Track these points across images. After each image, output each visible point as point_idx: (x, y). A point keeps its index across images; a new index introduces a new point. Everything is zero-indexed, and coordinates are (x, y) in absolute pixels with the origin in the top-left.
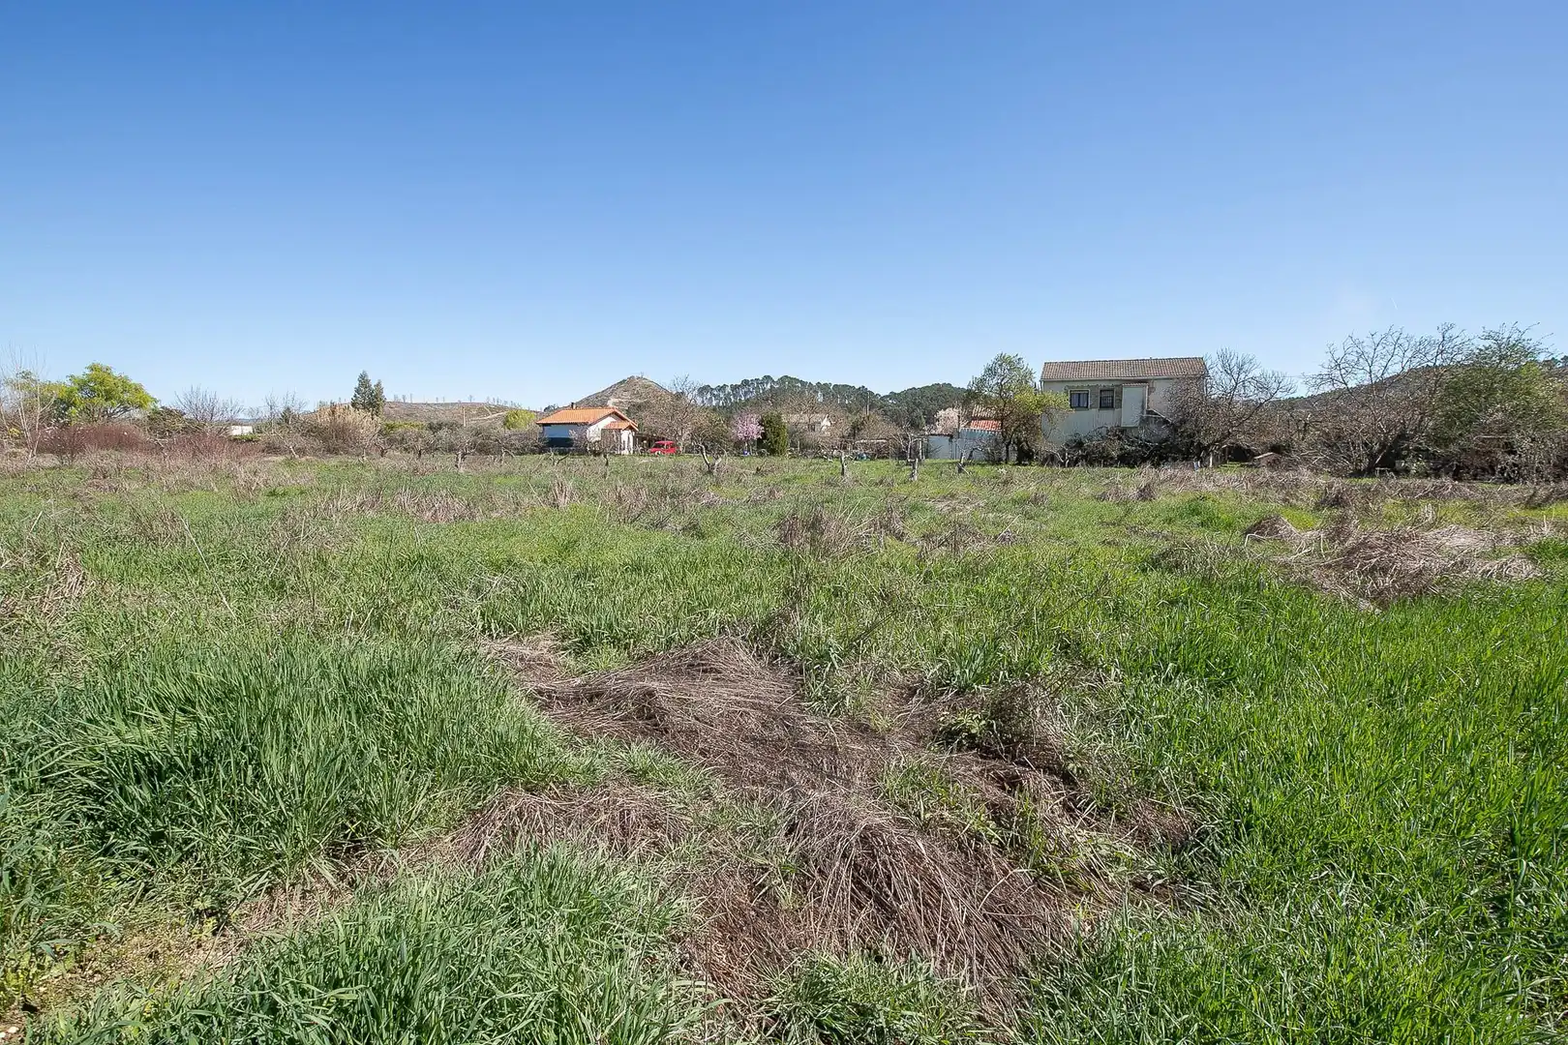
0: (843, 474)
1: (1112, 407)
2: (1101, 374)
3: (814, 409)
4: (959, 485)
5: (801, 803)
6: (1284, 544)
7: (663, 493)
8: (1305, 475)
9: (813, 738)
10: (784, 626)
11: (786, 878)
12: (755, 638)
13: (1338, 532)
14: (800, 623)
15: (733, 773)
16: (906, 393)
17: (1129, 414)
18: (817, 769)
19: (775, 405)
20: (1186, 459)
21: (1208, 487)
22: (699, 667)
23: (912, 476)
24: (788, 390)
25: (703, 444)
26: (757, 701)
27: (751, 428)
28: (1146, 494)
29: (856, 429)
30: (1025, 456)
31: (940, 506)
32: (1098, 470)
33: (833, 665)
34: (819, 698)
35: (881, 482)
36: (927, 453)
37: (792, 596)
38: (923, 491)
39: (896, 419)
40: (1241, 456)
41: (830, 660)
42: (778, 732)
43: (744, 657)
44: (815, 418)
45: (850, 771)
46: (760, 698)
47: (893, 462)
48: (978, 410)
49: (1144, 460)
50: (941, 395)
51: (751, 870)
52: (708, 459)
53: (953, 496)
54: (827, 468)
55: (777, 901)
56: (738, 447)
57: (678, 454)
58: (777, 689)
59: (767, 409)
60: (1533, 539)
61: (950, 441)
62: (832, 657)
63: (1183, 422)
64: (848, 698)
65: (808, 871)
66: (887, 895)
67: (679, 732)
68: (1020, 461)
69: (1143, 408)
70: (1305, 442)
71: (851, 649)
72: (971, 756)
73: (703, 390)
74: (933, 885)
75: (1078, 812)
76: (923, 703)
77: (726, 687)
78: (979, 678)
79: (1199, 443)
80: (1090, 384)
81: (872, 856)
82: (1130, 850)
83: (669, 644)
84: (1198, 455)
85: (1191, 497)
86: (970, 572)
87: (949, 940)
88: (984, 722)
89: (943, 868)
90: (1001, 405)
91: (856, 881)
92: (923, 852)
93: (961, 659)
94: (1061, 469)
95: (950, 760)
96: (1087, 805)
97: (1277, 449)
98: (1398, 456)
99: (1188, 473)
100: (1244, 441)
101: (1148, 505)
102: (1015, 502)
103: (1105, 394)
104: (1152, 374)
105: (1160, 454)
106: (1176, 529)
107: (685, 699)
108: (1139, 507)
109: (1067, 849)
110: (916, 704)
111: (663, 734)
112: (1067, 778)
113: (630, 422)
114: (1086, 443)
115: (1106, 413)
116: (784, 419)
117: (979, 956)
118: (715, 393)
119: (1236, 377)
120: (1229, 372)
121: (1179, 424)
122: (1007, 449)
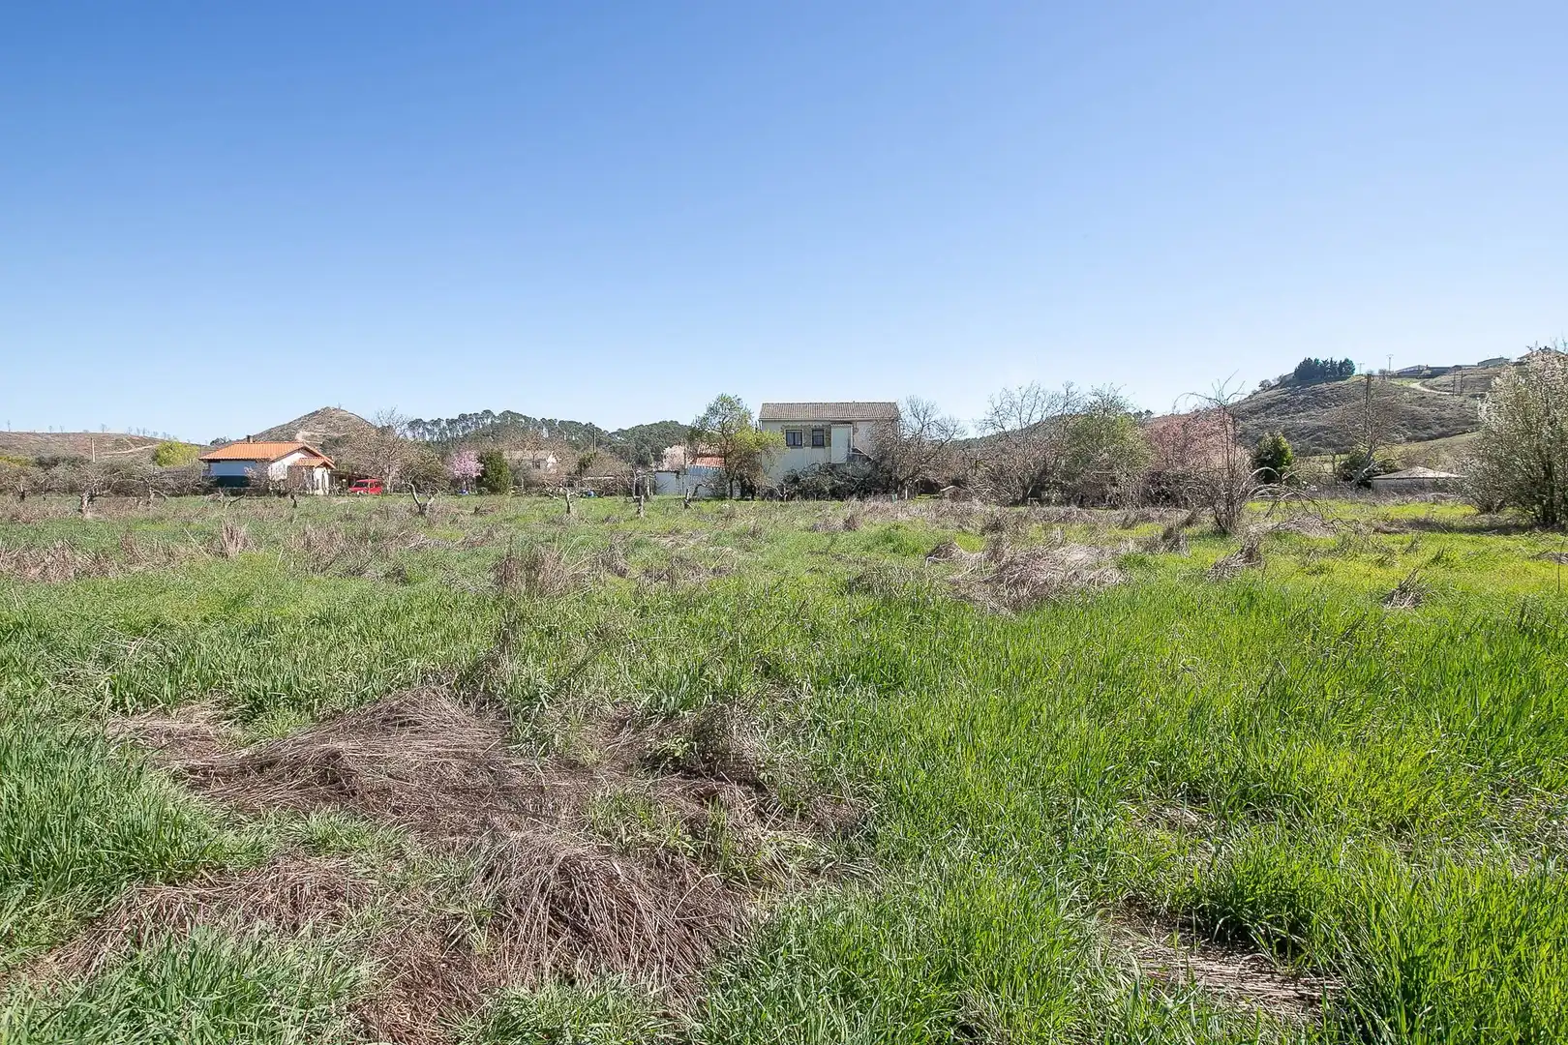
0: (568, 512)
1: (822, 445)
2: (811, 415)
3: (538, 446)
4: (685, 520)
5: (501, 846)
6: (955, 564)
7: (364, 537)
8: (977, 505)
9: (519, 779)
10: (492, 670)
11: (480, 924)
12: (462, 685)
13: (995, 552)
14: (509, 666)
15: (429, 827)
16: (633, 430)
17: (838, 453)
18: (521, 810)
19: (496, 441)
20: (886, 492)
21: (902, 517)
22: (395, 721)
23: (638, 512)
24: (511, 425)
25: (414, 483)
26: (460, 750)
27: (468, 464)
28: (850, 524)
29: (583, 465)
30: (748, 491)
31: (664, 541)
32: (812, 503)
33: (542, 705)
34: (527, 740)
35: (607, 519)
36: (655, 489)
37: (503, 639)
38: (648, 527)
39: (622, 454)
40: (929, 488)
41: (540, 700)
42: (484, 779)
43: (449, 707)
44: (540, 455)
45: (557, 808)
46: (464, 747)
47: (621, 499)
48: (703, 447)
49: (851, 493)
50: (667, 432)
51: (444, 923)
52: (421, 499)
53: (678, 531)
54: (553, 506)
55: (471, 948)
56: (456, 486)
57: (385, 493)
58: (483, 735)
59: (488, 446)
60: (1124, 552)
61: (677, 477)
62: (542, 697)
63: (882, 458)
64: (557, 736)
65: (506, 912)
66: (584, 921)
67: (369, 793)
68: (743, 497)
69: (849, 446)
70: (977, 477)
71: (562, 687)
72: (676, 777)
73: (415, 424)
74: (629, 902)
75: (767, 815)
76: (633, 733)
77: (426, 739)
78: (685, 704)
79: (897, 478)
80: (804, 424)
81: (570, 885)
82: (809, 842)
83: (361, 699)
84: (896, 489)
85: (887, 526)
86: (684, 605)
87: (642, 951)
88: (687, 745)
89: (639, 885)
90: (724, 443)
91: (553, 913)
92: (620, 873)
93: (668, 688)
94: (779, 503)
95: (654, 785)
96: (775, 808)
97: (956, 482)
98: (1043, 488)
99: (888, 505)
100: (931, 476)
101: (851, 534)
102: (735, 535)
103: (815, 434)
104: (856, 416)
105: (865, 488)
106: (874, 555)
107: (377, 757)
108: (844, 537)
109: (752, 848)
110: (626, 735)
111: (349, 798)
112: (759, 787)
113: (326, 459)
114: (802, 478)
115: (817, 451)
116: (506, 456)
117: (670, 960)
118: (429, 427)
119: (922, 420)
120: (917, 416)
121: (879, 461)
122: (731, 484)
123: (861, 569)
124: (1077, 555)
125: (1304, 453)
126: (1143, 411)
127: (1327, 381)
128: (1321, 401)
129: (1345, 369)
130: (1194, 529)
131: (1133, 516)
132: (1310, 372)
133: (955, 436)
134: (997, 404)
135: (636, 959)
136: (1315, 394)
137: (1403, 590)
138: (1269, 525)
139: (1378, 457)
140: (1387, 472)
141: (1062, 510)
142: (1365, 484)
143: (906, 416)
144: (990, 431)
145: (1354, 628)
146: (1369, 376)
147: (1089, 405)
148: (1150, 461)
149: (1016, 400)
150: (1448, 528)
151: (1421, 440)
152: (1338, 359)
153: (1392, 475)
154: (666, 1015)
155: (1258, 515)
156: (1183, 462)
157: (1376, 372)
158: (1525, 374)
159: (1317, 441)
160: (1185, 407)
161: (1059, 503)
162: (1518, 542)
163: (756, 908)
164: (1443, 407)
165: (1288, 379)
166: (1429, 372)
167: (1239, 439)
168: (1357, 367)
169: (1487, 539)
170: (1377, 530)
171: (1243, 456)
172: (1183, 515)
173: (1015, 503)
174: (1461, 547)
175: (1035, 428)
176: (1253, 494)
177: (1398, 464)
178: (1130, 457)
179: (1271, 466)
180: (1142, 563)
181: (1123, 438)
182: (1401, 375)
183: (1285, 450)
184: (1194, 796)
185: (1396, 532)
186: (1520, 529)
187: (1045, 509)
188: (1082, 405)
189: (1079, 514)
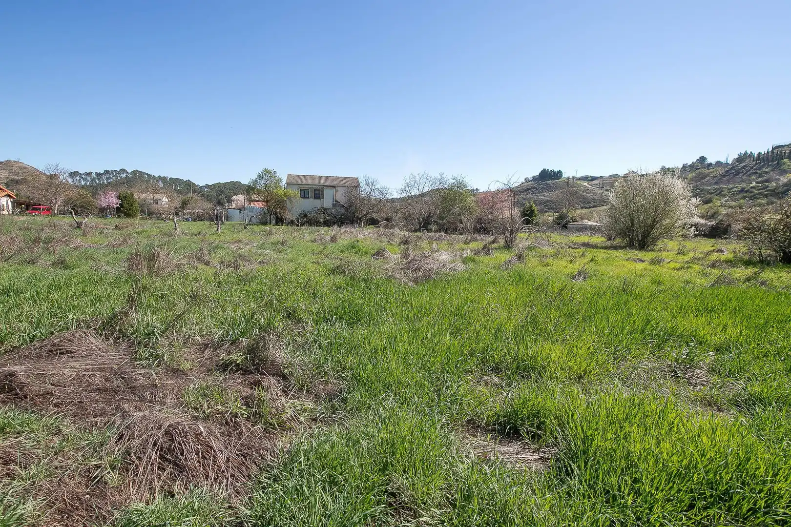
0: (176, 229)
1: (319, 198)
2: (314, 182)
3: (156, 191)
4: (243, 235)
5: (128, 421)
6: (386, 260)
7: (37, 241)
8: (397, 231)
9: (142, 381)
10: (124, 319)
11: (113, 469)
12: (104, 328)
13: (406, 254)
14: (135, 316)
15: (80, 412)
16: (215, 185)
17: (327, 202)
18: (142, 399)
19: (130, 187)
20: (352, 223)
21: (360, 236)
22: (57, 351)
23: (217, 230)
24: (138, 178)
25: (73, 209)
26: (102, 366)
27: (111, 200)
28: (333, 239)
29: (184, 204)
30: (280, 221)
31: (232, 246)
32: (313, 228)
33: (157, 338)
34: (147, 358)
35: (199, 234)
36: (227, 218)
37: (131, 301)
38: (222, 239)
39: (208, 198)
40: (374, 222)
41: (155, 335)
42: (117, 382)
43: (95, 341)
44: (157, 196)
45: (165, 396)
46: (105, 364)
47: (207, 223)
48: (254, 197)
49: (334, 223)
50: (235, 187)
51: (89, 471)
52: (78, 219)
53: (240, 241)
54: (167, 226)
55: (106, 484)
56: (103, 212)
57: (54, 215)
58: (118, 357)
59: (124, 189)
60: (465, 255)
61: (240, 212)
62: (156, 334)
63: (350, 206)
64: (166, 355)
65: (130, 460)
66: (181, 460)
67: (37, 396)
68: (277, 224)
69: (333, 199)
70: (397, 217)
71: (168, 327)
72: (237, 375)
73: (73, 174)
74: (209, 446)
75: (289, 392)
76: (212, 351)
77: (78, 361)
78: (243, 334)
79: (357, 216)
80: (309, 186)
81: (172, 440)
82: (311, 404)
83: (32, 340)
84: (357, 221)
85: (353, 241)
86: (243, 281)
87: (216, 473)
88: (244, 356)
89: (215, 436)
90: (266, 194)
91: (162, 457)
92: (203, 430)
93: (233, 325)
94: (296, 228)
95: (225, 379)
97: (387, 219)
98: (429, 224)
99: (353, 230)
100: (375, 216)
101: (334, 244)
102: (272, 243)
103: (316, 192)
104: (337, 183)
105: (341, 221)
106: (345, 255)
107: (43, 374)
108: (331, 246)
109: (281, 411)
110: (208, 353)
111: (22, 400)
112: (284, 377)
113: (9, 192)
114: (309, 215)
115: (318, 201)
116: (136, 196)
117: (233, 476)
118: (84, 177)
119: (371, 187)
120: (368, 185)
121: (348, 207)
122: (270, 217)
123: (338, 262)
124: (444, 256)
125: (541, 212)
126: (475, 189)
127: (552, 179)
128: (549, 188)
129: (560, 173)
130: (495, 245)
131: (469, 238)
132: (546, 175)
133: (387, 196)
134: (408, 181)
135: (213, 478)
136: (547, 185)
137: (580, 273)
138: (527, 244)
139: (570, 215)
140: (573, 222)
141: (437, 235)
142: (565, 227)
143: (363, 184)
144: (404, 195)
145: (562, 290)
146: (568, 178)
147: (451, 184)
148: (478, 212)
149: (417, 180)
150: (595, 247)
151: (586, 208)
152: (556, 170)
153: (575, 223)
154: (230, 507)
155: (523, 239)
156: (491, 213)
157: (571, 177)
158: (626, 181)
159: (548, 206)
160: (493, 188)
161: (436, 231)
162: (620, 253)
163: (282, 442)
164: (595, 194)
165: (536, 177)
166: (591, 178)
167: (515, 204)
168: (563, 174)
169: (610, 251)
170: (569, 247)
171: (517, 212)
172: (491, 238)
173: (415, 231)
174: (601, 254)
175: (427, 193)
176: (521, 229)
177: (577, 218)
178: (468, 210)
179: (528, 216)
180: (473, 260)
181: (466, 201)
182: (580, 179)
183: (534, 210)
184: (497, 369)
185: (576, 248)
186: (622, 248)
187: (429, 234)
188: (448, 184)
189: (445, 237)
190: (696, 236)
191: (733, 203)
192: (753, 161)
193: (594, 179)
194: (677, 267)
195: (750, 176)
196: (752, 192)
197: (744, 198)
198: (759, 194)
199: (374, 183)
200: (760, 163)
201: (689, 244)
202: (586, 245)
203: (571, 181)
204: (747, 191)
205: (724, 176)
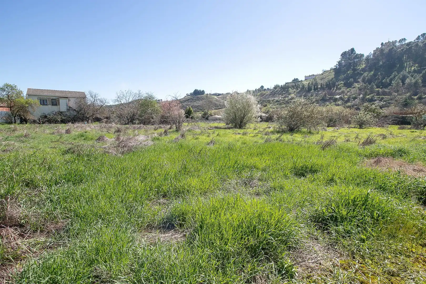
1: (56, 105)
2: (51, 94)
6: (105, 142)
8: (113, 125)
13: (118, 138)
17: (63, 107)
20: (83, 121)
21: (88, 129)
28: (68, 132)
30: (24, 121)
32: (53, 125)
40: (98, 120)
49: (69, 122)
60: (154, 137)
63: (80, 110)
68: (21, 123)
69: (67, 105)
70: (113, 117)
79: (86, 117)
80: (47, 97)
82: (43, 239)
84: (86, 120)
85: (82, 132)
90: (9, 102)
94: (38, 125)
96: (29, 231)
97: (107, 118)
98: (133, 120)
99: (83, 125)
100: (98, 116)
101: (68, 135)
102: (16, 137)
103: (53, 101)
104: (69, 95)
105: (74, 120)
106: (77, 141)
108: (65, 136)
114: (48, 116)
115: (55, 107)
120: (92, 97)
121: (79, 111)
122: (15, 118)
123: (70, 146)
124: (141, 138)
125: (195, 111)
126: (160, 99)
127: (200, 95)
128: (198, 99)
129: (203, 92)
130: (171, 130)
131: (157, 127)
132: (197, 93)
133: (106, 104)
134: (119, 95)
136: (197, 97)
137: (211, 142)
138: (187, 128)
139: (209, 113)
140: (211, 116)
141: (139, 126)
142: (207, 119)
143: (88, 96)
144: (117, 103)
146: (207, 94)
147: (145, 97)
148: (161, 112)
149: (125, 94)
150: (220, 128)
151: (217, 109)
152: (202, 90)
153: (211, 117)
155: (185, 126)
156: (169, 113)
157: (209, 94)
159: (199, 108)
160: (170, 99)
161: (138, 124)
162: (231, 131)
164: (220, 102)
165: (192, 94)
167: (182, 107)
168: (205, 92)
169: (226, 130)
170: (208, 129)
171: (183, 112)
172: (169, 126)
173: (126, 124)
174: (222, 132)
175: (132, 102)
176: (184, 121)
177: (213, 114)
178: (156, 111)
179: (188, 114)
180: (158, 139)
181: (154, 106)
182: (213, 95)
183: (191, 111)
184: (165, 196)
185: (211, 129)
186: (232, 128)
187: (134, 126)
188: (143, 97)
189: (143, 127)
190: (261, 121)
191: (274, 107)
192: (280, 88)
193: (219, 95)
194: (253, 136)
195: (279, 95)
196: (280, 102)
197: (278, 104)
198: (282, 102)
199: (96, 96)
200: (282, 90)
201: (258, 125)
202: (216, 128)
203: (208, 95)
204: (278, 102)
205: (270, 95)
